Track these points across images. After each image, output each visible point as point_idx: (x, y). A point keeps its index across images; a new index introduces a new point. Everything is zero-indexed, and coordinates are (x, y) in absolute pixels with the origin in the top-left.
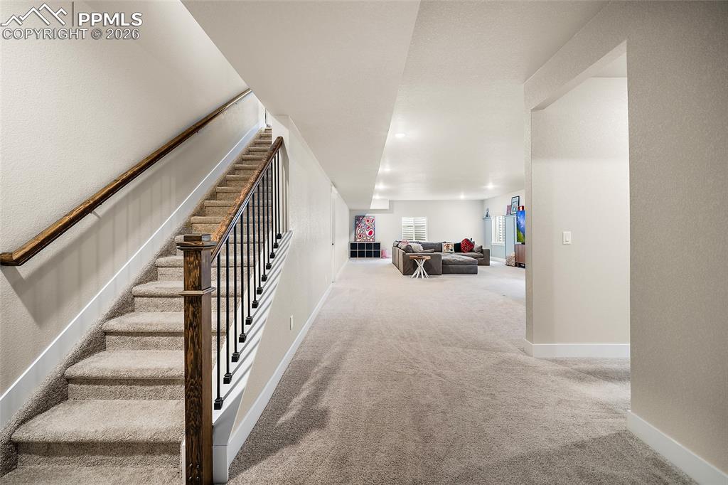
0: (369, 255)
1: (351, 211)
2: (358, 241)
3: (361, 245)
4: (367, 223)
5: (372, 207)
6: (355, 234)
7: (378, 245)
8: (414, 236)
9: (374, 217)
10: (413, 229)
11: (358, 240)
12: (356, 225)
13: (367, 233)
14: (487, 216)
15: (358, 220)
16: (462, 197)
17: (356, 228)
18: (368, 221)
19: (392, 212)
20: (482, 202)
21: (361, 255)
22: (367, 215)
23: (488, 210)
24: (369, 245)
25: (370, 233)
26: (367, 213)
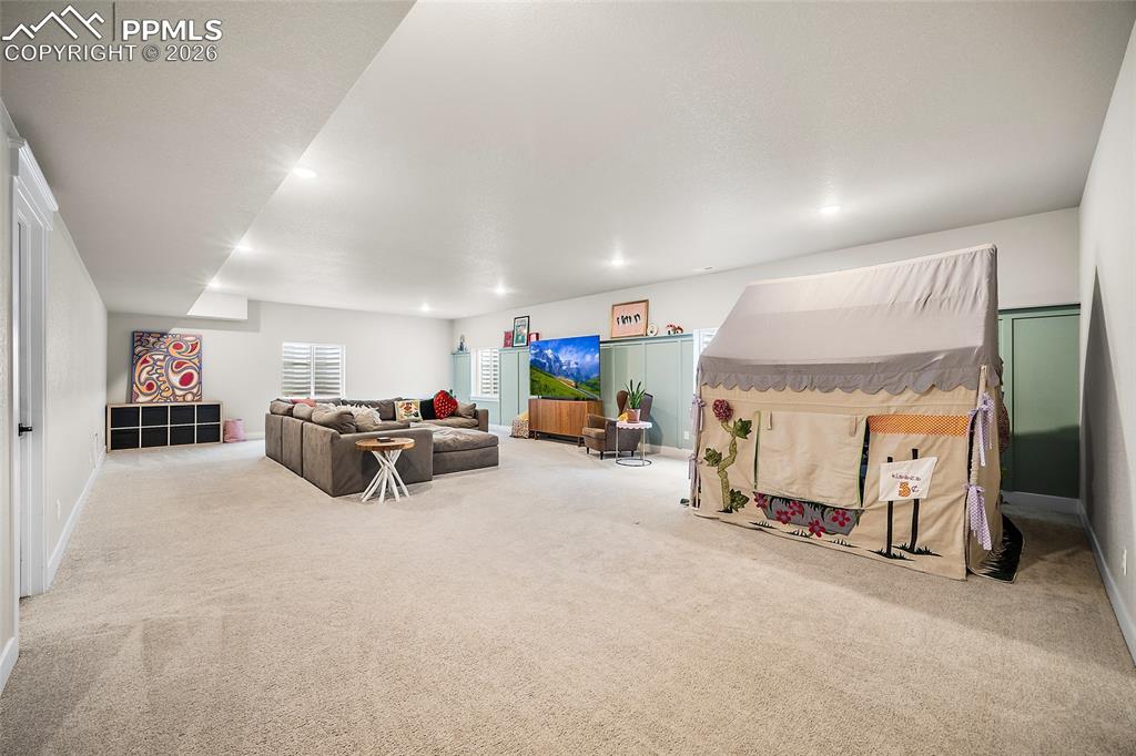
0: (182, 438)
1: (113, 316)
2: (143, 401)
3: (156, 414)
4: (174, 352)
5: (196, 310)
6: (132, 382)
7: (213, 411)
8: (313, 388)
9: (199, 338)
10: (312, 370)
11: (142, 399)
12: (135, 358)
13: (176, 379)
14: (461, 348)
15: (139, 343)
16: (425, 308)
17: (133, 366)
18: (177, 347)
19: (257, 330)
20: (452, 322)
21: (155, 439)
22: (174, 331)
23: (462, 338)
24: (182, 413)
25: (186, 380)
26: (175, 326)
